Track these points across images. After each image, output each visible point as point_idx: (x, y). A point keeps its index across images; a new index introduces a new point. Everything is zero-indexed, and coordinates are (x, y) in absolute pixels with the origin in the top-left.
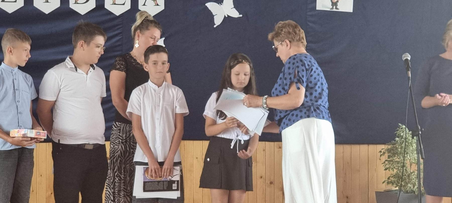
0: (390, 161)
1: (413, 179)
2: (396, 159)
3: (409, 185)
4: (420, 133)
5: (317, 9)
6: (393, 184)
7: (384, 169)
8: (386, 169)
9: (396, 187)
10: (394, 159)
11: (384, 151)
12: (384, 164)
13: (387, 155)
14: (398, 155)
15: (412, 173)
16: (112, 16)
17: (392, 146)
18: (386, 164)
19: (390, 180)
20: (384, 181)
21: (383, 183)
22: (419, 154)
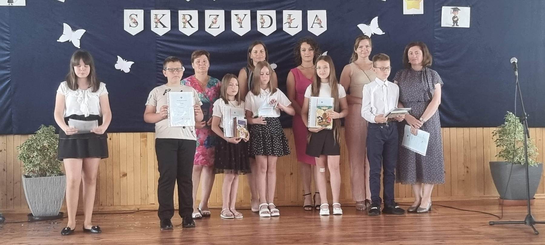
0: (500, 139)
1: (520, 153)
2: (505, 138)
3: (516, 158)
4: (526, 118)
5: (442, 26)
6: (503, 157)
7: (496, 146)
8: (498, 146)
9: (505, 159)
10: (504, 138)
11: (496, 132)
12: (495, 142)
13: (498, 135)
14: (507, 135)
15: (518, 149)
16: (289, 36)
17: (502, 128)
18: (497, 142)
19: (501, 154)
20: (496, 155)
21: (496, 156)
22: (525, 134)
